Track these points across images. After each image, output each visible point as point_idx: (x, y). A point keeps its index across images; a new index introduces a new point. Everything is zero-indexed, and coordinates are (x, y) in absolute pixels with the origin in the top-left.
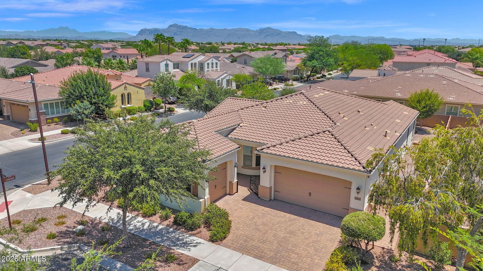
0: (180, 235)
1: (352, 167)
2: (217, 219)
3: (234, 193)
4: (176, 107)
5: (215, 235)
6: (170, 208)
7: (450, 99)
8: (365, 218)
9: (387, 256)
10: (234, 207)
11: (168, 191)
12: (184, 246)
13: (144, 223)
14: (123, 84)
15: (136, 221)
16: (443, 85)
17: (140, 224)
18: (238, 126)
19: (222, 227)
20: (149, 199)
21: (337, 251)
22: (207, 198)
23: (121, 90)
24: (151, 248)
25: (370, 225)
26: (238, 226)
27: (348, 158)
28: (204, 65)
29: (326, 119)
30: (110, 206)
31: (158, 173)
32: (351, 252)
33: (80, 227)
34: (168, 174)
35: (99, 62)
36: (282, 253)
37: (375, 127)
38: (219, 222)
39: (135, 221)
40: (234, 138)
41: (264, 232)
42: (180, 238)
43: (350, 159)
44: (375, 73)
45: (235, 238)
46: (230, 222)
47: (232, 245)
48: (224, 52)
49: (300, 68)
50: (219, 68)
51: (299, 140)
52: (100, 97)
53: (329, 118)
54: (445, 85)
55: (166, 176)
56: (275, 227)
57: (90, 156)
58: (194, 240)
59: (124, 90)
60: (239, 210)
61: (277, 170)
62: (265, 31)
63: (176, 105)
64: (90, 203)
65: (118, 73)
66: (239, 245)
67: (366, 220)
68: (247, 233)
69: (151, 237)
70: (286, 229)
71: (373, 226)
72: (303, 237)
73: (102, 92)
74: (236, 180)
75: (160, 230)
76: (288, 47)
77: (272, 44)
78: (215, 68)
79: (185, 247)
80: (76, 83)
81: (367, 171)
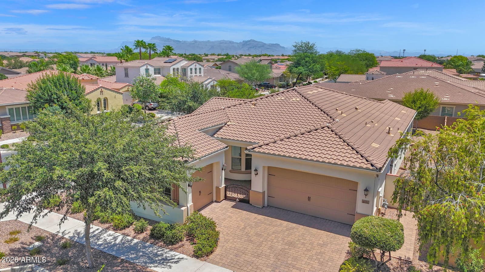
0: (159, 250)
1: (358, 165)
2: (202, 230)
3: (221, 200)
4: (158, 113)
5: (200, 250)
6: (146, 219)
7: (444, 99)
8: (380, 224)
9: (406, 266)
10: (221, 216)
11: (140, 196)
12: (163, 263)
13: (116, 237)
14: (99, 88)
15: (107, 234)
16: (436, 86)
17: (111, 238)
18: (225, 125)
19: (208, 239)
20: (114, 205)
21: (348, 264)
22: (190, 206)
23: (97, 94)
24: (123, 266)
25: (386, 232)
26: (227, 238)
27: (353, 155)
28: (187, 70)
29: (323, 115)
30: (65, 215)
31: (126, 173)
32: (365, 266)
33: (37, 244)
34: (140, 174)
35: (75, 69)
36: (281, 268)
37: (376, 125)
38: (204, 234)
39: (105, 235)
40: (220, 137)
41: (258, 243)
42: (159, 253)
43: (356, 157)
44: (363, 77)
45: (224, 252)
46: (218, 233)
47: (220, 261)
48: (208, 61)
49: (286, 75)
50: (202, 74)
51: (295, 138)
52: (72, 100)
53: (327, 114)
54: (437, 85)
55: (137, 176)
56: (270, 237)
57: (38, 153)
58: (175, 256)
59: (101, 94)
60: (228, 219)
61: (272, 172)
62: (248, 43)
63: (157, 111)
64: (39, 213)
65: (95, 77)
66: (229, 261)
67: (381, 226)
68: (238, 246)
69: (123, 254)
70: (283, 240)
71: (390, 233)
72: (304, 249)
73: (75, 95)
74: (223, 185)
75: (135, 244)
76: (272, 57)
77: (256, 55)
78: (198, 74)
79: (165, 264)
80: (45, 85)
81: (377, 169)
